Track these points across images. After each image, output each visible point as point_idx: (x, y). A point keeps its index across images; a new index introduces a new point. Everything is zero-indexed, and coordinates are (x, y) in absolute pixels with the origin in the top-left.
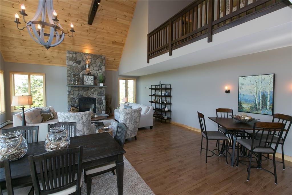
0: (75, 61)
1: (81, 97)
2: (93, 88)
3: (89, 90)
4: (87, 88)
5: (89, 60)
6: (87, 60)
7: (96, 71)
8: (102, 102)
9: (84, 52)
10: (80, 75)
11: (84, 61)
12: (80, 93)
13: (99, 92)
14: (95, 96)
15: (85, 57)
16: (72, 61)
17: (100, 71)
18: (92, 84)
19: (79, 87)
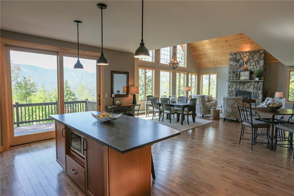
0: (235, 60)
1: (237, 90)
2: (249, 83)
3: (245, 84)
4: (244, 83)
5: (247, 57)
6: (245, 58)
7: (253, 66)
8: (258, 96)
9: (243, 51)
10: (238, 72)
11: (242, 59)
12: (237, 87)
13: (255, 86)
14: (251, 90)
15: (243, 55)
16: (233, 61)
17: (258, 65)
18: (248, 79)
19: (237, 82)
